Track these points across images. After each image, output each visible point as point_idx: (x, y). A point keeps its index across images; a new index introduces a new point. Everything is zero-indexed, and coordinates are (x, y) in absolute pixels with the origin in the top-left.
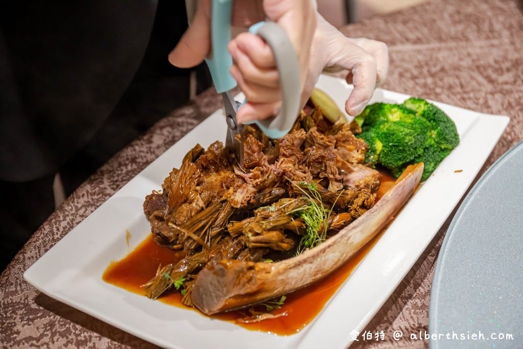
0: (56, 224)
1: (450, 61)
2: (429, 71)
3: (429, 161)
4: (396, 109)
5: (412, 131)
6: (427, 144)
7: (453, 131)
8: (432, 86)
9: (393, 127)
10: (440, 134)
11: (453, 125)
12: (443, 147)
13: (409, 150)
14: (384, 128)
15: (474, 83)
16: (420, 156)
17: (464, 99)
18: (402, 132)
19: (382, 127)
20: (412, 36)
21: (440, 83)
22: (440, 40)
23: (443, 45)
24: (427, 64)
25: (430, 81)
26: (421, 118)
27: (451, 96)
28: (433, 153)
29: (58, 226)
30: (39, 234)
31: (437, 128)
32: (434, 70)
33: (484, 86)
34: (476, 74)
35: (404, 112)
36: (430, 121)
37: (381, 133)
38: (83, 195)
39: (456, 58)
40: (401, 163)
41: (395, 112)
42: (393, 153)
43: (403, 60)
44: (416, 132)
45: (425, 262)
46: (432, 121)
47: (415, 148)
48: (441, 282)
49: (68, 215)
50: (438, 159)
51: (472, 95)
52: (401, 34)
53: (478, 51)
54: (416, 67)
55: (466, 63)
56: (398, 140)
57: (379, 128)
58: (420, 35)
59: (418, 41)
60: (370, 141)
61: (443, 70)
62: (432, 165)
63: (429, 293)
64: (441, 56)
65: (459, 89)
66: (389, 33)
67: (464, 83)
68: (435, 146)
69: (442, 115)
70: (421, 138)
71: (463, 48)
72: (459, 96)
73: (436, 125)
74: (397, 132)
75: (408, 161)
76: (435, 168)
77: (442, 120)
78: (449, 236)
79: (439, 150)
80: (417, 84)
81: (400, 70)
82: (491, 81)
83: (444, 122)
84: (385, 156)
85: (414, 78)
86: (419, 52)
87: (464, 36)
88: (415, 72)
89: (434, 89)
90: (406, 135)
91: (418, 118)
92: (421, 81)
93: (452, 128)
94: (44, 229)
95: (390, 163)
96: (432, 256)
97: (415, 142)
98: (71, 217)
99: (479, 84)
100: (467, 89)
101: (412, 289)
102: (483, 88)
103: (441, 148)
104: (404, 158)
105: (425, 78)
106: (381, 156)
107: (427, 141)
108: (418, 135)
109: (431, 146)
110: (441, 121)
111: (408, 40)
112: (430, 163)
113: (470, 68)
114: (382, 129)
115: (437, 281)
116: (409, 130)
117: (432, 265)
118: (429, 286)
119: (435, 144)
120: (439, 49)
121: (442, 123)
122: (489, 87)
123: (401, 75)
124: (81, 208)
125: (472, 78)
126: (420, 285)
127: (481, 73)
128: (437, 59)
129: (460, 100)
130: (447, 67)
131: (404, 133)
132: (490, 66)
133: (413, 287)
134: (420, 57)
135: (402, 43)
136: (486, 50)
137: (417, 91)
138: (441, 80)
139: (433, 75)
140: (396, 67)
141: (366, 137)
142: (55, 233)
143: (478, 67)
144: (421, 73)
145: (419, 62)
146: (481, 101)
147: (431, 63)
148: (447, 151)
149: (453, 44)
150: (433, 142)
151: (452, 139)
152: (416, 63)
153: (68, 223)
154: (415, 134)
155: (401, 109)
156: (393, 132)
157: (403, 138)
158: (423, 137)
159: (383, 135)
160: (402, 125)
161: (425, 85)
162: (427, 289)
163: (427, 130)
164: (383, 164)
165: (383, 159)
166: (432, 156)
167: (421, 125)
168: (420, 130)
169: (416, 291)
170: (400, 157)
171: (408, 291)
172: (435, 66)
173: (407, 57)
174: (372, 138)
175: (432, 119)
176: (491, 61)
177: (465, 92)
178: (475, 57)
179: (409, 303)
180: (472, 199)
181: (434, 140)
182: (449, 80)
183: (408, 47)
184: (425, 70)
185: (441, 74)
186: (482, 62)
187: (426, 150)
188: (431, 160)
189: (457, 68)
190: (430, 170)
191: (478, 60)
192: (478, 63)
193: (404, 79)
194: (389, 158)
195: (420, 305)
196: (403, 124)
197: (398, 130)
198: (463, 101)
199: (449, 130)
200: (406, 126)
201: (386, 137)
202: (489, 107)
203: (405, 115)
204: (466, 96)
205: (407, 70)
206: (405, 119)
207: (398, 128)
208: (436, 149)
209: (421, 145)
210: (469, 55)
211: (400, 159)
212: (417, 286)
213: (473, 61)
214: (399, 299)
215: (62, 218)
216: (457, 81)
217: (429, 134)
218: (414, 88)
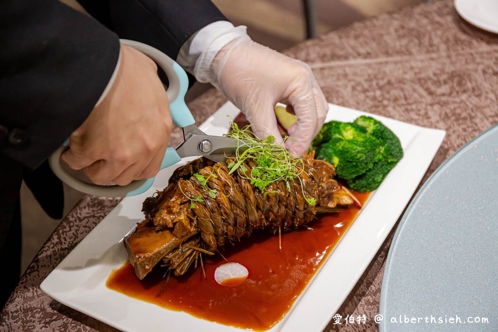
0: (63, 234)
1: (395, 74)
2: (377, 84)
3: (378, 173)
4: (349, 127)
5: (363, 149)
6: (376, 159)
7: (398, 147)
8: (380, 99)
9: (348, 146)
10: (387, 150)
11: (398, 141)
12: (389, 161)
13: (361, 165)
14: (340, 146)
15: (416, 95)
16: (370, 170)
17: (407, 110)
18: (355, 150)
19: (338, 144)
20: (362, 51)
21: (387, 96)
22: (387, 54)
23: (390, 59)
24: (375, 77)
25: (378, 93)
26: (371, 137)
27: (397, 108)
28: (381, 166)
29: (65, 236)
30: (50, 244)
31: (384, 145)
32: (382, 83)
33: (424, 98)
34: (417, 87)
35: (356, 130)
36: (378, 139)
37: (337, 150)
38: (85, 207)
39: (401, 72)
40: (354, 176)
41: (349, 130)
42: (348, 168)
43: (355, 74)
44: (366, 149)
45: (376, 263)
46: (380, 139)
47: (366, 164)
48: (389, 283)
49: (73, 226)
50: (386, 171)
51: (414, 107)
52: (353, 48)
53: (419, 65)
54: (366, 80)
55: (409, 76)
56: (352, 157)
57: (336, 145)
58: (369, 50)
59: (368, 55)
60: (329, 156)
61: (389, 83)
62: (381, 176)
63: (379, 290)
64: (387, 69)
65: (403, 102)
66: (343, 48)
67: (408, 96)
68: (383, 160)
69: (389, 133)
70: (371, 154)
71: (407, 62)
72: (403, 108)
73: (383, 142)
74: (350, 150)
75: (360, 174)
76: (383, 178)
77: (389, 137)
78: (395, 242)
79: (387, 163)
80: (367, 97)
81: (353, 83)
82: (431, 93)
83: (391, 139)
84: (341, 170)
85: (365, 91)
86: (369, 65)
87: (407, 50)
88: (366, 86)
89: (381, 101)
90: (358, 152)
91: (368, 137)
92: (371, 94)
93: (397, 144)
94: (53, 239)
95: (346, 176)
96: (381, 257)
97: (366, 158)
98: (76, 228)
99: (421, 96)
100: (410, 101)
101: (365, 287)
102: (424, 100)
103: (388, 162)
104: (357, 172)
105: (374, 91)
106: (338, 169)
107: (376, 156)
108: (368, 152)
109: (380, 160)
110: (387, 139)
111: (359, 55)
112: (379, 174)
113: (412, 81)
114: (339, 146)
115: (386, 282)
116: (361, 148)
117: (382, 266)
118: (379, 284)
119: (383, 158)
120: (386, 63)
121: (389, 141)
122: (429, 99)
123: (354, 88)
124: (84, 219)
125: (414, 90)
126: (371, 283)
127: (422, 86)
128: (384, 72)
129: (404, 112)
130: (393, 80)
131: (356, 151)
132: (430, 79)
133: (366, 285)
134: (370, 71)
135: (354, 57)
136: (427, 64)
137: (368, 104)
138: (388, 92)
139: (381, 88)
140: (350, 81)
141: (325, 153)
142: (63, 243)
143: (419, 80)
144: (370, 86)
145: (369, 75)
146: (422, 112)
147: (380, 76)
148: (393, 164)
149: (398, 58)
150: (381, 157)
151: (396, 154)
152: (366, 77)
153: (74, 234)
154: (366, 151)
155: (354, 127)
156: (347, 150)
157: (356, 155)
158: (372, 154)
159: (339, 152)
160: (355, 144)
161: (374, 98)
162: (377, 287)
163: (376, 148)
164: (339, 177)
165: (339, 172)
166: (381, 169)
167: (371, 143)
168: (370, 148)
169: (368, 289)
170: (354, 171)
171: (362, 290)
172: (383, 79)
173: (358, 71)
174: (330, 154)
175: (380, 137)
176: (431, 75)
177: (409, 104)
178: (417, 70)
179: (362, 300)
180: (414, 207)
181: (382, 155)
182: (395, 93)
183: (360, 61)
184: (374, 83)
185: (388, 87)
186: (423, 75)
187: (376, 165)
188: (380, 172)
189: (401, 81)
190: (379, 180)
191: (420, 73)
192: (419, 76)
193: (356, 93)
194: (344, 171)
195: (371, 301)
196: (356, 142)
197: (352, 148)
198: (406, 112)
199: (394, 146)
200: (358, 144)
201: (342, 154)
202: (428, 118)
203: (357, 132)
204: (409, 107)
205: (359, 84)
206: (358, 138)
207: (351, 147)
208: (384, 163)
209: (372, 160)
210: (412, 68)
211: (354, 173)
212: (369, 284)
213: (416, 74)
214: (355, 297)
215: (68, 229)
216: (402, 94)
217: (378, 150)
218: (365, 101)
